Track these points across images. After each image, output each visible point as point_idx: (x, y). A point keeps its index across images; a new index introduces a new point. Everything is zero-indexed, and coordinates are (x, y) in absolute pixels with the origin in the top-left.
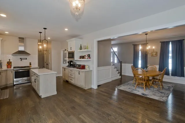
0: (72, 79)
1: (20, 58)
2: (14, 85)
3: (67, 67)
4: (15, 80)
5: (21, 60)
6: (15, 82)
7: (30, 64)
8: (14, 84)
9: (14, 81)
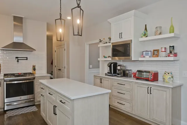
0: (124, 103)
1: (16, 58)
2: (5, 112)
3: (106, 75)
4: (6, 100)
5: (18, 61)
6: (7, 105)
7: (34, 69)
8: (4, 108)
9: (4, 103)
